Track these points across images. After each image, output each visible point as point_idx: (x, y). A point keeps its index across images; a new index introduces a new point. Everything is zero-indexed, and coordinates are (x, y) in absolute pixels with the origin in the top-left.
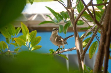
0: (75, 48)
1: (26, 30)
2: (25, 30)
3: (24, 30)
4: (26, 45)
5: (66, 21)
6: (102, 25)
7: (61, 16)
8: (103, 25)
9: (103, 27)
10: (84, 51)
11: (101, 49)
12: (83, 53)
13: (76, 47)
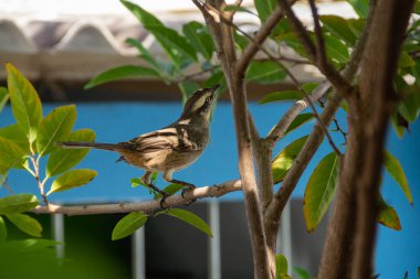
0: (238, 183)
1: (30, 102)
2: (25, 98)
3: (20, 99)
4: (26, 166)
5: (208, 63)
6: (352, 84)
7: (188, 41)
8: (357, 87)
9: (358, 95)
10: (279, 197)
11: (348, 191)
12: (272, 206)
13: (241, 179)
